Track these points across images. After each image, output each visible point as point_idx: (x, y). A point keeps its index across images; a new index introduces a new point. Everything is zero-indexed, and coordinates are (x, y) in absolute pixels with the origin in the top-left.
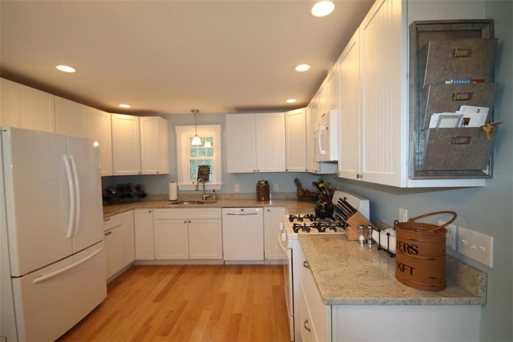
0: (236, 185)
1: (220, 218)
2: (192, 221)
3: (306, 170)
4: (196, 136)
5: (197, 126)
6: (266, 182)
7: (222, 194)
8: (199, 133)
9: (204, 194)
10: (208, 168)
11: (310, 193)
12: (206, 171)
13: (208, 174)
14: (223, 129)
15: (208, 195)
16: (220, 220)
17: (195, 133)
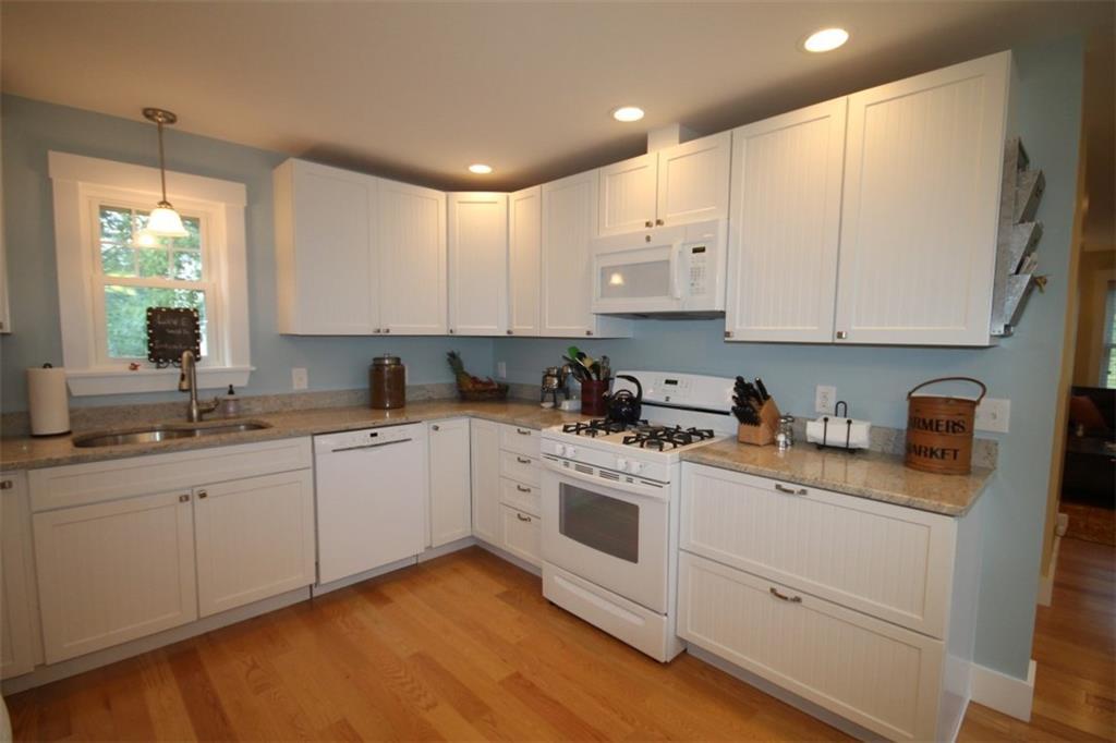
0: (295, 371)
1: (311, 464)
2: (209, 490)
3: (509, 332)
4: (164, 203)
5: (166, 172)
6: (397, 361)
7: (252, 398)
8: (170, 197)
9: (194, 402)
10: (189, 319)
11: (484, 384)
12: (182, 328)
13: (195, 339)
14: (252, 199)
15: (207, 404)
16: (311, 471)
17: (160, 195)
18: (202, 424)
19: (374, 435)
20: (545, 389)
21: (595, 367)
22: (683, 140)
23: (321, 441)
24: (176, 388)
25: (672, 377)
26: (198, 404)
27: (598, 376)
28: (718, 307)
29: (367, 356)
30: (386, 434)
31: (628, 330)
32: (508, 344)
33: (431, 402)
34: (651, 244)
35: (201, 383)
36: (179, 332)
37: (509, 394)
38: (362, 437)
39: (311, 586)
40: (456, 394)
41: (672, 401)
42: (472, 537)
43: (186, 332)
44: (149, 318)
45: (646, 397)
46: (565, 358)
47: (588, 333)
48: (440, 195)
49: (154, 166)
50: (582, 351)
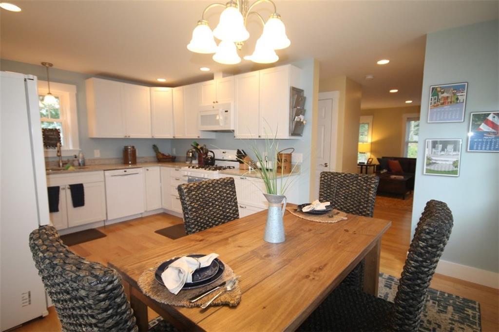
0: (95, 151)
1: (103, 180)
3: (174, 137)
4: (49, 93)
5: (50, 83)
6: (133, 147)
8: (52, 91)
9: (61, 161)
10: (57, 132)
11: (167, 156)
12: (54, 135)
13: (59, 139)
14: (78, 90)
15: (65, 161)
16: (103, 183)
17: (48, 90)
18: (63, 168)
19: (125, 171)
20: (188, 157)
21: (202, 148)
22: (223, 77)
23: (107, 173)
24: (56, 155)
25: (224, 151)
26: (62, 161)
27: (203, 151)
28: (232, 129)
29: (122, 145)
30: (129, 171)
31: (213, 136)
32: (175, 141)
33: (146, 162)
34: (215, 109)
35: (63, 154)
36: (53, 137)
37: (176, 159)
38: (121, 172)
39: (104, 221)
40: (156, 160)
41: (225, 158)
42: (162, 209)
43: (56, 137)
44: (43, 132)
45: (216, 157)
46: (192, 145)
47: (199, 137)
48: (147, 88)
49: (46, 81)
50: (198, 143)
